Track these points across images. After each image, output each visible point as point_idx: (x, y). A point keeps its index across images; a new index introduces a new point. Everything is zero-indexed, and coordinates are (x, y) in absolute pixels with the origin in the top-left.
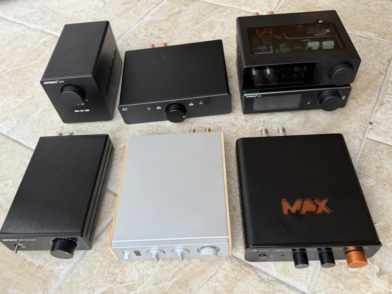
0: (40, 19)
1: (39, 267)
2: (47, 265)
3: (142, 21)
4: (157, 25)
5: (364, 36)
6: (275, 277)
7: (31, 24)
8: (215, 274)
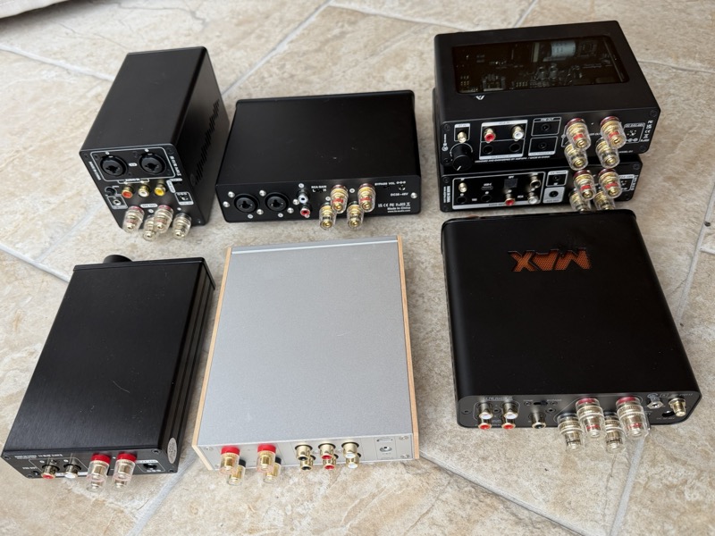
0: (88, 56)
1: (97, 504)
2: (111, 500)
3: (274, 53)
4: (301, 59)
5: (684, 67)
6: (543, 513)
7: (72, 64)
8: (429, 511)
